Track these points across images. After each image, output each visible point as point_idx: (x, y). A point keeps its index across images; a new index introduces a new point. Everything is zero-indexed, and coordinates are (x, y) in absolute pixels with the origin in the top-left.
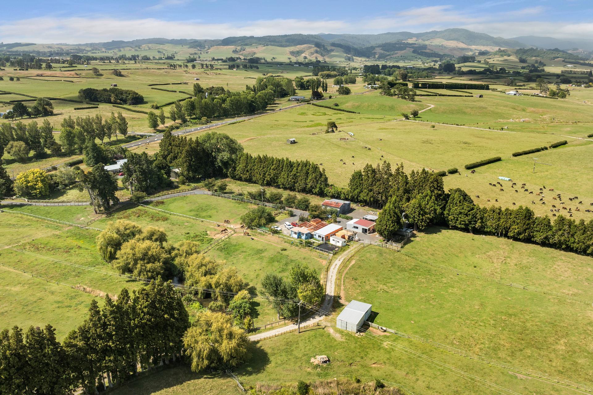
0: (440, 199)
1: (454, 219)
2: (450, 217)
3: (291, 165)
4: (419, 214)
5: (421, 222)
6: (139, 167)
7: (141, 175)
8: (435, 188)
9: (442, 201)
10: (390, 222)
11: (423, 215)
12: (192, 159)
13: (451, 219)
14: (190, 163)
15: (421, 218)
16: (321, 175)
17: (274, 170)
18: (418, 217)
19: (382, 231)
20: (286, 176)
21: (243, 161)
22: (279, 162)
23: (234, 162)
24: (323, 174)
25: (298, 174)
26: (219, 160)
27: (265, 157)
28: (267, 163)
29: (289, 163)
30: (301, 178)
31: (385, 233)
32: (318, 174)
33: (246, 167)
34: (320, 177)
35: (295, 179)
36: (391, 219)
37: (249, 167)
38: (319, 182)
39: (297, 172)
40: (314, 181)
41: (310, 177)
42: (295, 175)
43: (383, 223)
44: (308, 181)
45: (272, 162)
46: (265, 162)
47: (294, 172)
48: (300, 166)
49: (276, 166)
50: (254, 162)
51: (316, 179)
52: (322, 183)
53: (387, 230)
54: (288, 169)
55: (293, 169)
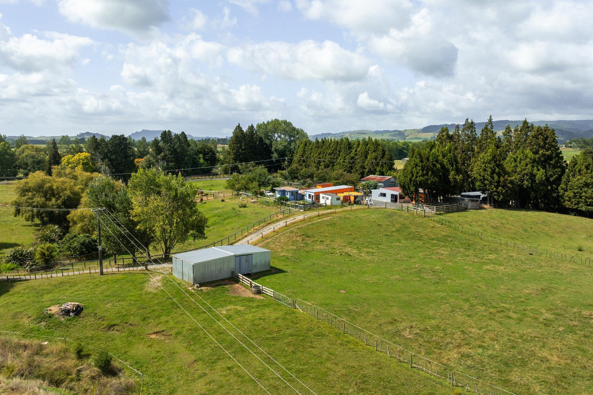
0: (550, 164)
1: (575, 197)
2: (566, 194)
3: (350, 145)
4: (493, 172)
5: (497, 187)
6: (170, 146)
7: (171, 154)
8: (540, 147)
9: (554, 167)
10: (419, 168)
11: (499, 175)
12: (242, 147)
13: (570, 198)
14: (238, 151)
15: (496, 178)
16: (384, 154)
17: (330, 154)
18: (489, 178)
19: (407, 186)
20: (342, 160)
21: (300, 149)
22: (337, 144)
23: (292, 152)
24: (387, 153)
25: (356, 157)
26: (273, 149)
27: (323, 142)
28: (324, 147)
29: (347, 144)
30: (358, 161)
31: (411, 189)
32: (380, 152)
33: (303, 156)
34: (383, 157)
35: (352, 164)
36: (420, 164)
37: (305, 156)
38: (380, 163)
39: (356, 155)
40: (372, 162)
41: (369, 157)
42: (352, 158)
43: (407, 172)
44: (366, 163)
45: (330, 145)
46: (322, 146)
47: (352, 155)
48: (360, 146)
49: (333, 149)
50: (312, 149)
51: (376, 159)
52: (384, 165)
53: (414, 183)
54: (346, 152)
55: (352, 151)
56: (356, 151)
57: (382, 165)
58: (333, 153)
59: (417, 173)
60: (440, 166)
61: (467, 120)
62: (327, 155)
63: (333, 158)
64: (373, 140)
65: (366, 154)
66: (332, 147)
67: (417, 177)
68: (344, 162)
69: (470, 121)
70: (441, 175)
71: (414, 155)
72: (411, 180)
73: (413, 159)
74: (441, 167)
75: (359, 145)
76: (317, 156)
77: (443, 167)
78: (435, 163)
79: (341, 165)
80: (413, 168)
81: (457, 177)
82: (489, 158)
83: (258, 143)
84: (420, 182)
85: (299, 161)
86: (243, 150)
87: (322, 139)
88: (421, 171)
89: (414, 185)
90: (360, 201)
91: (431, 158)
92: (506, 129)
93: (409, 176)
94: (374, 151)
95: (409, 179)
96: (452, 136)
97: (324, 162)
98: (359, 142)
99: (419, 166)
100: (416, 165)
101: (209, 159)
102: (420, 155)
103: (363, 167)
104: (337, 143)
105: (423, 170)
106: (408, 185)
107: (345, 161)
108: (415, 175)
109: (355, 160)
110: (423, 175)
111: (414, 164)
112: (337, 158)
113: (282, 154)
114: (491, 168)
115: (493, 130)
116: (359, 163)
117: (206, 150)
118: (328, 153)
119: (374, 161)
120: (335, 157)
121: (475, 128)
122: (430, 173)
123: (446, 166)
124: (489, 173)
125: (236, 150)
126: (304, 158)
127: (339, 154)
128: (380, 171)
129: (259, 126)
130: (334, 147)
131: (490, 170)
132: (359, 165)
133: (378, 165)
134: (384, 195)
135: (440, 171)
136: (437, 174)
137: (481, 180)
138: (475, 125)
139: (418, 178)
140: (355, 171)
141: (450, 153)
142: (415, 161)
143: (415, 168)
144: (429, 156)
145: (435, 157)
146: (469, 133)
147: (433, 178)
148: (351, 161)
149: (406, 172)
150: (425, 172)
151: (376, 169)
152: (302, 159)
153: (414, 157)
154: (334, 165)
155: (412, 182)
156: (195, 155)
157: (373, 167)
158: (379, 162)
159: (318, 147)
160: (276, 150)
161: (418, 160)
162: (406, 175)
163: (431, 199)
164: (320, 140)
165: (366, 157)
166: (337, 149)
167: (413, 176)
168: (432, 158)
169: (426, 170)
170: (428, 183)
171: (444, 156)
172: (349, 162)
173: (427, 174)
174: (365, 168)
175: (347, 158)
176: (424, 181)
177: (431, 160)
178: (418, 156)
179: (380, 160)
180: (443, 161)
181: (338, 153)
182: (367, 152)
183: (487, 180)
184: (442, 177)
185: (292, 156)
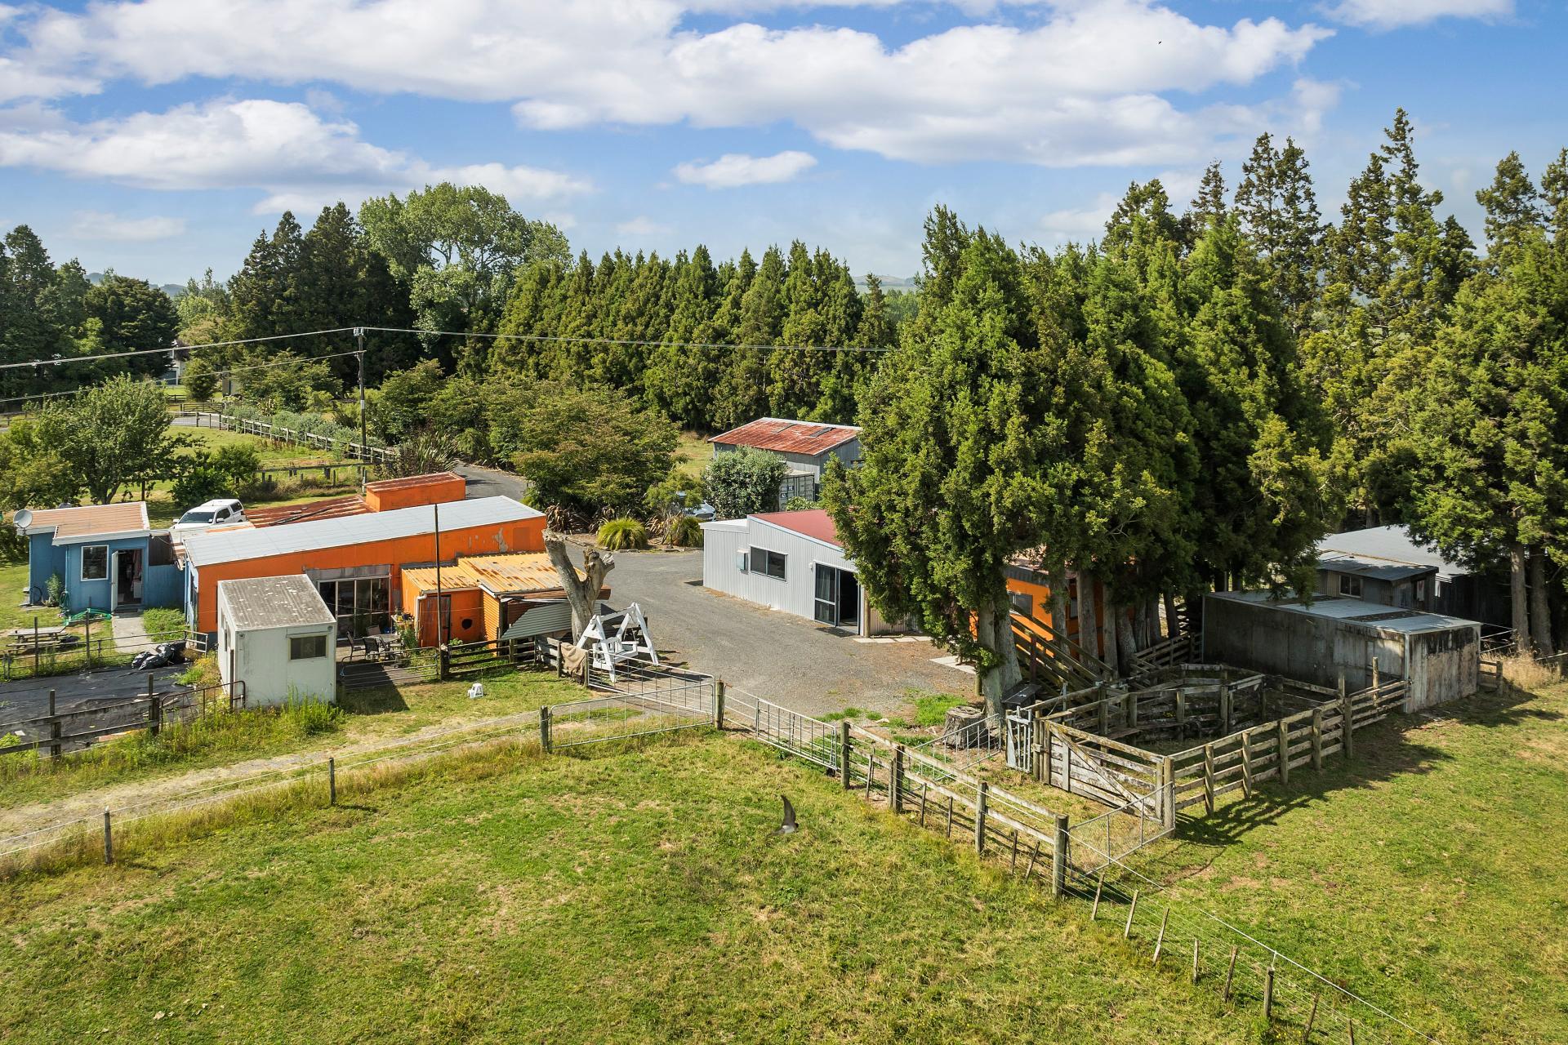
16: (856, 317)
17: (629, 319)
18: (1545, 464)
19: (900, 545)
20: (675, 345)
21: (526, 299)
22: (662, 278)
23: (493, 312)
24: (868, 312)
25: (735, 330)
26: (415, 302)
27: (609, 268)
28: (610, 291)
29: (699, 272)
30: (742, 346)
31: (940, 572)
32: (838, 309)
33: (528, 327)
34: (850, 330)
35: (716, 359)
36: (1014, 358)
37: (538, 326)
38: (840, 357)
39: (736, 320)
40: (802, 354)
41: (788, 329)
42: (719, 334)
43: (904, 420)
44: (774, 359)
45: (631, 281)
46: (604, 286)
47: (720, 321)
48: (757, 280)
49: (641, 295)
50: (564, 298)
51: (819, 340)
52: (857, 367)
53: (957, 519)
54: (692, 308)
55: (719, 306)
56: (736, 304)
57: (847, 367)
58: (641, 314)
59: (989, 436)
60: (1168, 376)
61: (1264, 140)
62: (620, 324)
63: (642, 336)
64: (811, 255)
65: (778, 319)
66: (641, 286)
67: (981, 472)
68: (683, 351)
69: (1279, 145)
70: (1181, 449)
71: (961, 283)
72: (929, 491)
73: (952, 311)
74: (1179, 382)
75: (749, 276)
76: (578, 327)
77: (1194, 384)
78: (1127, 348)
79: (672, 365)
80: (945, 393)
81: (1311, 460)
82: (1522, 318)
83: (362, 275)
84: (1015, 514)
85: (513, 350)
86: (288, 300)
87: (606, 258)
88: (1016, 419)
89: (961, 538)
90: (540, 638)
91: (1095, 311)
92: (1502, 173)
93: (917, 463)
94: (814, 304)
95: (912, 484)
96: (1186, 222)
97: (606, 350)
98: (753, 265)
99: (1005, 376)
100: (980, 364)
101: (134, 336)
102: (1009, 288)
103: (761, 376)
104: (665, 268)
105: (1034, 413)
106: (912, 535)
107: (690, 346)
108: (965, 453)
109: (732, 342)
110: (1038, 459)
111: (957, 357)
112: (656, 336)
113: (455, 319)
114: (1543, 390)
115: (1416, 181)
116: (744, 357)
117: (127, 301)
118: (623, 312)
119: (810, 348)
120: (650, 331)
121: (1306, 179)
122: (1097, 433)
123: (1215, 378)
124: (1534, 427)
125: (259, 302)
126: (533, 337)
127: (667, 317)
128: (835, 393)
129: (372, 212)
130: (648, 289)
131: (1540, 402)
132: (745, 363)
133: (829, 368)
134: (773, 564)
135: (1175, 417)
136: (1151, 434)
137: (1466, 475)
138: (1306, 165)
139: (993, 483)
140: (726, 391)
141: (1227, 284)
142: (961, 327)
143: (964, 393)
144: (1081, 299)
145: (1123, 306)
146: (1279, 204)
147: (1132, 481)
148: (714, 348)
149: (891, 421)
150: (1053, 426)
151: (818, 384)
152: (526, 338)
153: (957, 298)
154: (645, 367)
155: (943, 518)
156: (60, 319)
157: (806, 374)
158: (834, 354)
159: (588, 292)
160: (430, 304)
161: (990, 325)
162: (889, 448)
163: (1108, 623)
164: (596, 262)
165: (776, 331)
166: (658, 298)
167: (949, 456)
168: (1101, 313)
169: (1061, 413)
170: (1085, 528)
171: (1188, 306)
172: (705, 353)
173: (1074, 446)
174: (770, 382)
175: (696, 332)
176: (1046, 507)
177: (1097, 330)
178: (991, 293)
179: (840, 343)
180: (1184, 341)
181: (663, 312)
182: (782, 307)
183: (1528, 479)
184: (1195, 459)
185: (492, 327)
